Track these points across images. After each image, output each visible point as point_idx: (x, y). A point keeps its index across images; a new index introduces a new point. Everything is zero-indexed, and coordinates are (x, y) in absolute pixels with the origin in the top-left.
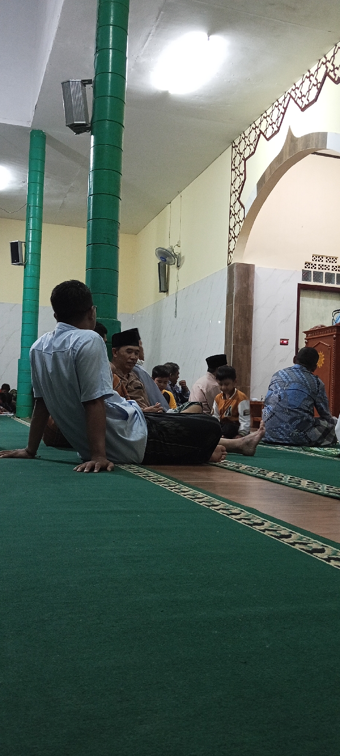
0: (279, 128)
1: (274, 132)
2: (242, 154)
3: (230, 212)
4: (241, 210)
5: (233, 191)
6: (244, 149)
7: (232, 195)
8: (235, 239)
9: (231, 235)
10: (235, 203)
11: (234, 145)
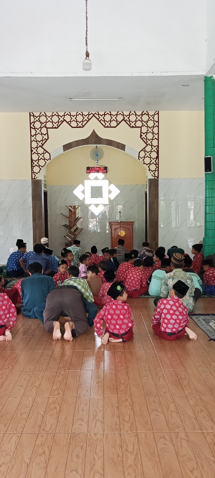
0: (83, 126)
1: (78, 126)
2: (43, 124)
3: (32, 151)
4: (45, 153)
5: (34, 140)
6: (46, 122)
7: (32, 142)
8: (40, 167)
9: (34, 163)
10: (37, 147)
11: (32, 115)
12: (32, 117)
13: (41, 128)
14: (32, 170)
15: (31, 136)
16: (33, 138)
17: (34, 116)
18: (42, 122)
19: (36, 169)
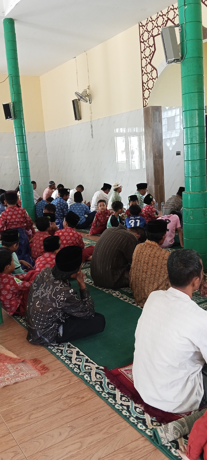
2: (150, 32)
3: (142, 71)
4: (153, 70)
5: (143, 57)
6: (152, 29)
7: (142, 60)
8: (150, 90)
9: (144, 87)
10: (146, 65)
11: (141, 25)
12: (141, 28)
13: (149, 39)
14: (143, 94)
15: (141, 52)
16: (143, 55)
17: (142, 26)
18: (149, 31)
19: (147, 93)
